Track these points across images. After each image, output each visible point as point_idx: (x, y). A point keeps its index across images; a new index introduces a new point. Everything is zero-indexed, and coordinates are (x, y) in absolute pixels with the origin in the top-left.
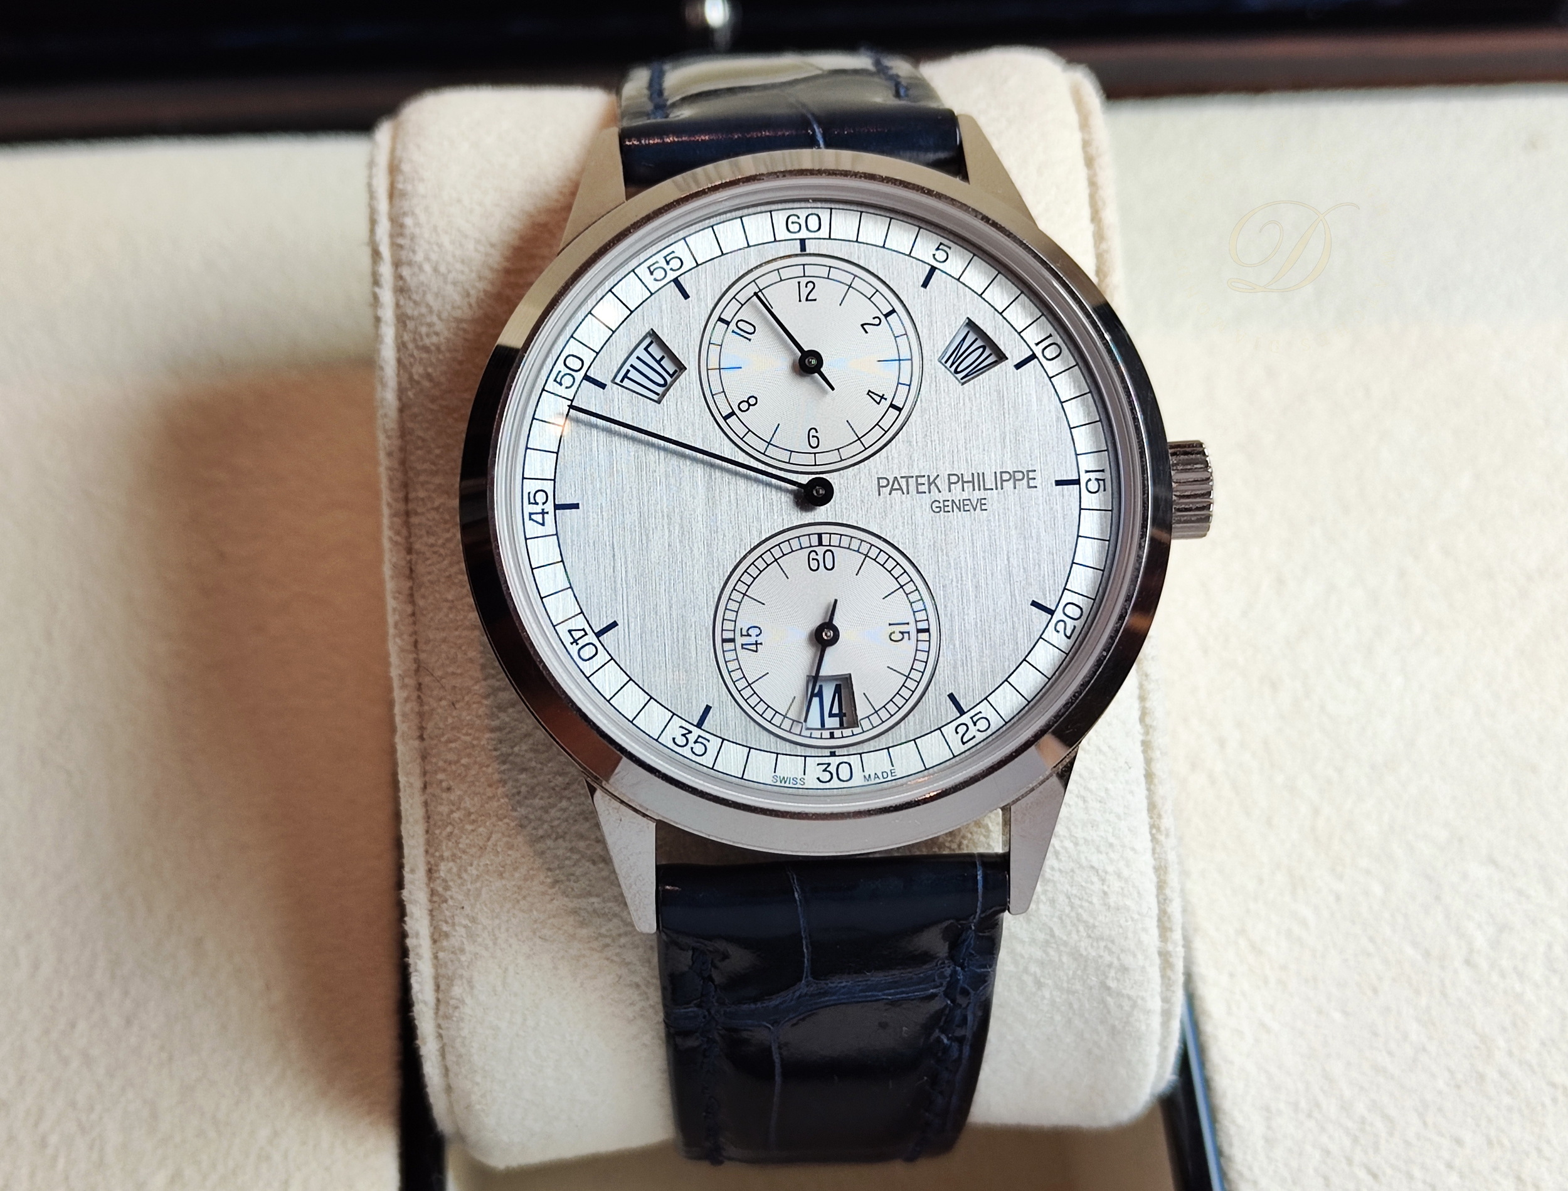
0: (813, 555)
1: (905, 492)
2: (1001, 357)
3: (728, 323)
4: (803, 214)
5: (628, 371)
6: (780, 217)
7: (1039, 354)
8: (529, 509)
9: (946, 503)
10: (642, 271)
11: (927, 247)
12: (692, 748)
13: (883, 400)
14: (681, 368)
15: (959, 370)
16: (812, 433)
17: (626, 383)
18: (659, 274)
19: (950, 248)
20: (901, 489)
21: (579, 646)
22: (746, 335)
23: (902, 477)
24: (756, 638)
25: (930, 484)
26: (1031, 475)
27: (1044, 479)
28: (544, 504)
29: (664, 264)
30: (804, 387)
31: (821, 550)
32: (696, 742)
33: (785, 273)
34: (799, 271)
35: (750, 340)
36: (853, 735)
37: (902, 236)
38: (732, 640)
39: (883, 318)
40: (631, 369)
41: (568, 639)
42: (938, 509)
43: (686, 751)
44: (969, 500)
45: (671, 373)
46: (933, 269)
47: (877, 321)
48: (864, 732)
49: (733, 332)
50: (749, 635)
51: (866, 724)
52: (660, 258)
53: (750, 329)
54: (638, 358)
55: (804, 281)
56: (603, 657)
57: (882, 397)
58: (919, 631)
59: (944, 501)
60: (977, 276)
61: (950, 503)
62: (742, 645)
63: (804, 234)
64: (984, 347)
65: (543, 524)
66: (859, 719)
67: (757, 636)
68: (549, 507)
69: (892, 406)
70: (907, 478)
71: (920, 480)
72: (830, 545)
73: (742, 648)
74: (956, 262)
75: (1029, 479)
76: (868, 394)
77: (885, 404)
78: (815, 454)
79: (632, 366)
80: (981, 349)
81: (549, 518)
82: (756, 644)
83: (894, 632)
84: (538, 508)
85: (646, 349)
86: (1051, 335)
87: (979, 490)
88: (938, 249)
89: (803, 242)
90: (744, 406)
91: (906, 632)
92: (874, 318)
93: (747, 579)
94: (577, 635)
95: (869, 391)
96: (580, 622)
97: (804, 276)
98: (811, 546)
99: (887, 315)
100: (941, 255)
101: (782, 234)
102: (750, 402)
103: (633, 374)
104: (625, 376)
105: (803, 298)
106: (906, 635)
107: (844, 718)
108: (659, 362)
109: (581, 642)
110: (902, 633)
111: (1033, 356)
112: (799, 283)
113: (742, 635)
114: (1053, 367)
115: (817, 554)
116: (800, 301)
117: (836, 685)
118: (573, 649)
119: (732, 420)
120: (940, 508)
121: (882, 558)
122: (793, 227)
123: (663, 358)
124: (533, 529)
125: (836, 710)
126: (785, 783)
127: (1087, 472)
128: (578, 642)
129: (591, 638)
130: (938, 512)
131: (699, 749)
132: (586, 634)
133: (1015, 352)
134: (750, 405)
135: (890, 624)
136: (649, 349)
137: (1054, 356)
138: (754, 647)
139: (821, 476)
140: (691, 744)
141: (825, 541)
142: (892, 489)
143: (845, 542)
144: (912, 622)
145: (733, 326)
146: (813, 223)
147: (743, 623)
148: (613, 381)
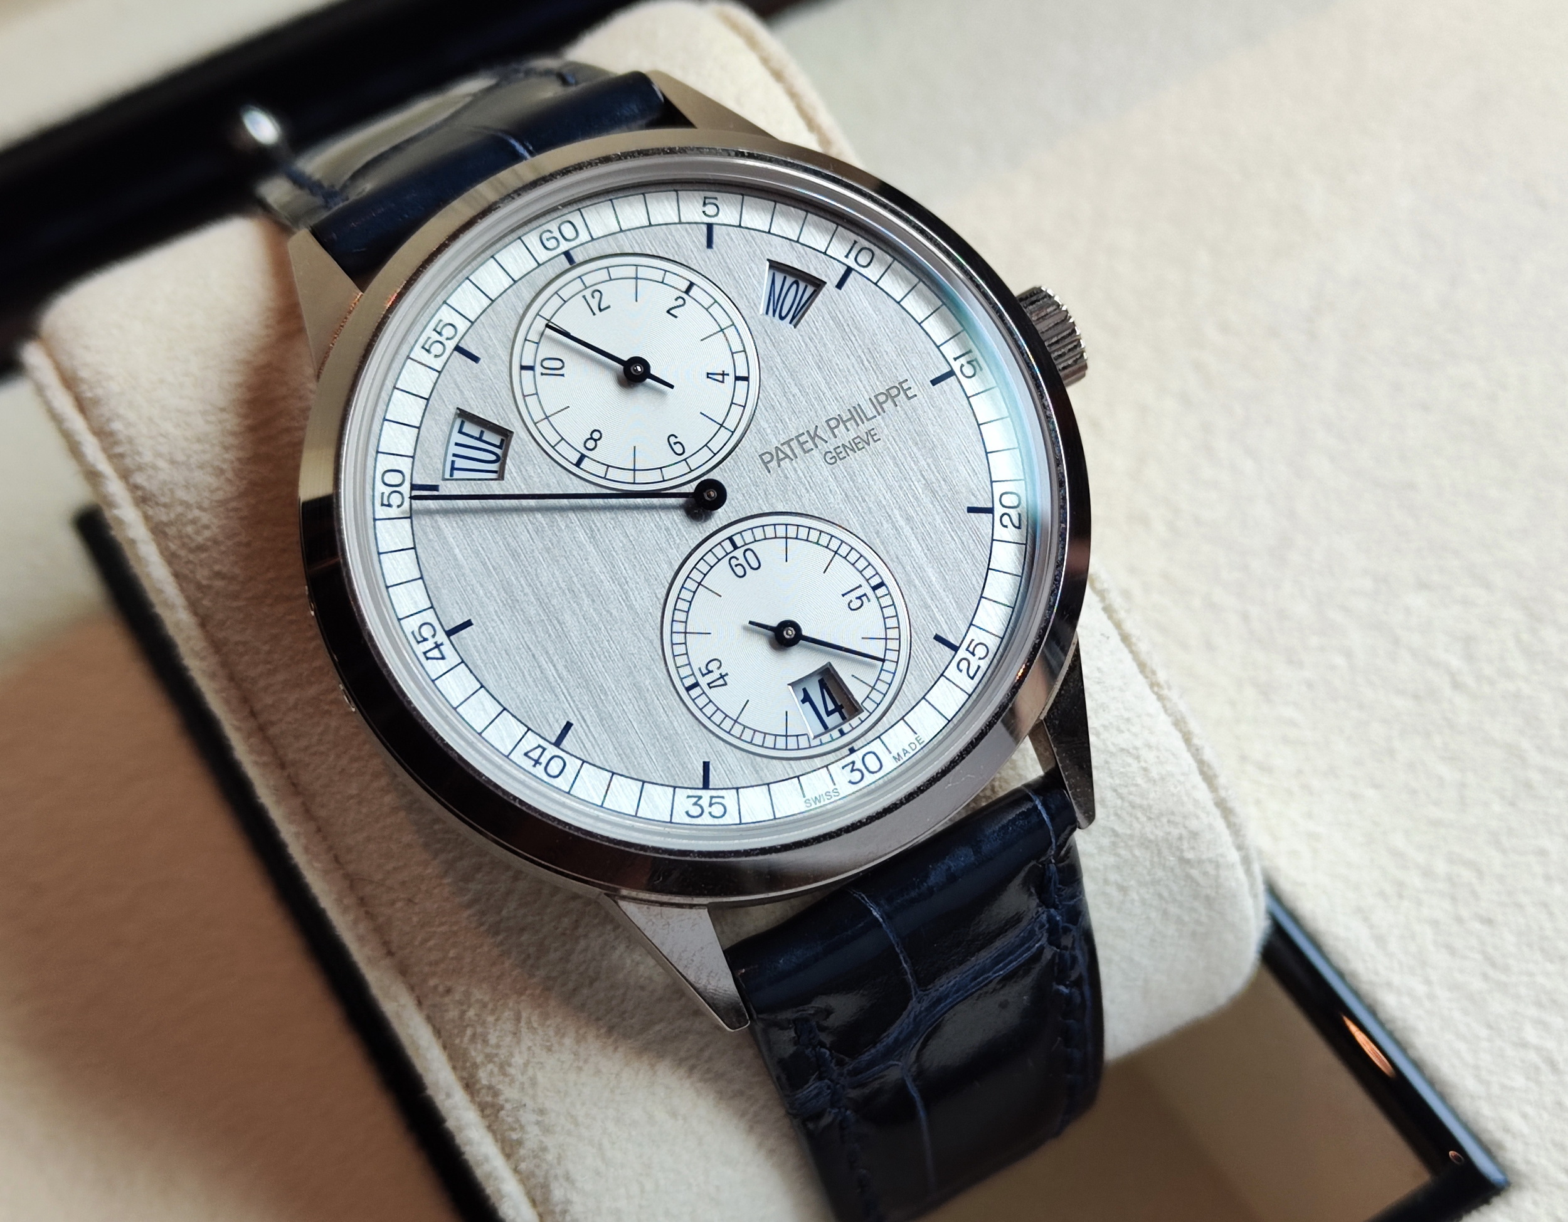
0: (734, 562)
1: (792, 456)
2: (818, 284)
3: (531, 368)
4: (553, 226)
5: (453, 462)
6: (532, 239)
7: (853, 265)
8: (420, 649)
9: (838, 451)
10: (418, 353)
11: (693, 208)
12: (710, 813)
13: (725, 376)
14: (506, 435)
15: (783, 314)
16: (672, 441)
17: (457, 474)
18: (437, 349)
19: (716, 198)
20: (787, 456)
21: (544, 765)
22: (556, 372)
23: (782, 445)
24: (719, 671)
25: (813, 439)
26: (905, 386)
27: (919, 384)
28: (434, 636)
29: (436, 337)
30: (641, 398)
31: (739, 553)
32: (711, 805)
33: (565, 293)
34: (578, 285)
35: (563, 375)
36: (862, 722)
37: (663, 208)
38: (696, 685)
39: (684, 296)
40: (454, 458)
41: (528, 764)
42: (833, 460)
43: (706, 819)
44: (858, 437)
45: (498, 444)
46: (710, 227)
47: (680, 302)
48: (871, 714)
49: (542, 374)
50: (710, 672)
51: (869, 705)
52: (429, 332)
53: (558, 364)
54: (457, 444)
55: (588, 293)
56: (573, 765)
57: (723, 374)
58: (875, 588)
59: (835, 449)
60: (756, 216)
61: (841, 449)
62: (709, 684)
63: (564, 246)
64: (796, 282)
65: (443, 658)
66: (860, 703)
67: (719, 668)
68: (441, 637)
69: (737, 378)
70: (788, 443)
71: (802, 439)
72: (746, 544)
73: (710, 688)
74: (727, 211)
75: (905, 391)
76: (708, 377)
77: (730, 380)
78: (685, 460)
79: (454, 455)
80: (795, 286)
81: (447, 649)
82: (722, 677)
83: (851, 601)
84: (429, 644)
85: (460, 432)
86: (855, 242)
87: (863, 423)
88: (705, 204)
89: (567, 254)
90: (591, 444)
91: (863, 596)
92: (676, 300)
93: (680, 616)
94: (535, 754)
95: (708, 374)
96: (532, 740)
97: (586, 288)
98: (727, 554)
99: (687, 292)
100: (710, 210)
101: (543, 255)
102: (595, 437)
103: (460, 463)
104: (453, 469)
105: (596, 310)
106: (864, 598)
107: (843, 710)
108: (480, 439)
109: (544, 760)
110: (859, 598)
111: (849, 270)
112: (584, 297)
113: (703, 675)
114: (873, 272)
115: (737, 559)
116: (594, 314)
117: (819, 681)
118: (539, 771)
119: (585, 464)
120: (835, 457)
121: (803, 533)
122: (551, 244)
123: (482, 433)
124: (435, 668)
125: (831, 707)
126: (820, 802)
127: (955, 359)
128: (541, 761)
129: (552, 750)
130: (833, 463)
131: (717, 810)
132: (544, 749)
133: (830, 274)
134: (596, 440)
135: (843, 595)
136: (464, 430)
137: (869, 261)
138: (721, 682)
139: (702, 479)
140: (707, 810)
141: (739, 542)
142: (779, 461)
143: (759, 534)
144: (864, 583)
145: (539, 369)
146: (568, 230)
147: (698, 663)
148: (445, 479)
